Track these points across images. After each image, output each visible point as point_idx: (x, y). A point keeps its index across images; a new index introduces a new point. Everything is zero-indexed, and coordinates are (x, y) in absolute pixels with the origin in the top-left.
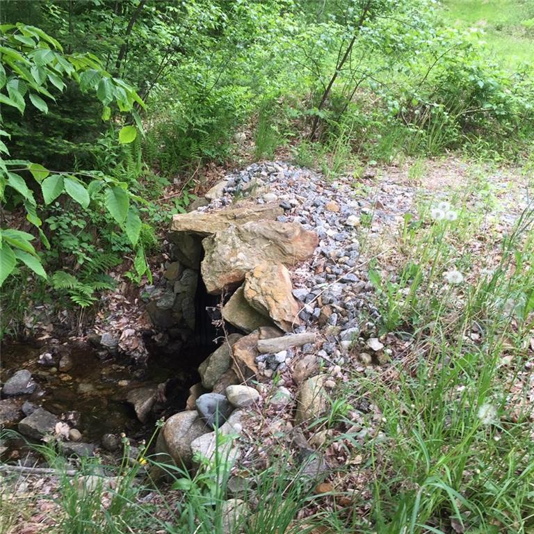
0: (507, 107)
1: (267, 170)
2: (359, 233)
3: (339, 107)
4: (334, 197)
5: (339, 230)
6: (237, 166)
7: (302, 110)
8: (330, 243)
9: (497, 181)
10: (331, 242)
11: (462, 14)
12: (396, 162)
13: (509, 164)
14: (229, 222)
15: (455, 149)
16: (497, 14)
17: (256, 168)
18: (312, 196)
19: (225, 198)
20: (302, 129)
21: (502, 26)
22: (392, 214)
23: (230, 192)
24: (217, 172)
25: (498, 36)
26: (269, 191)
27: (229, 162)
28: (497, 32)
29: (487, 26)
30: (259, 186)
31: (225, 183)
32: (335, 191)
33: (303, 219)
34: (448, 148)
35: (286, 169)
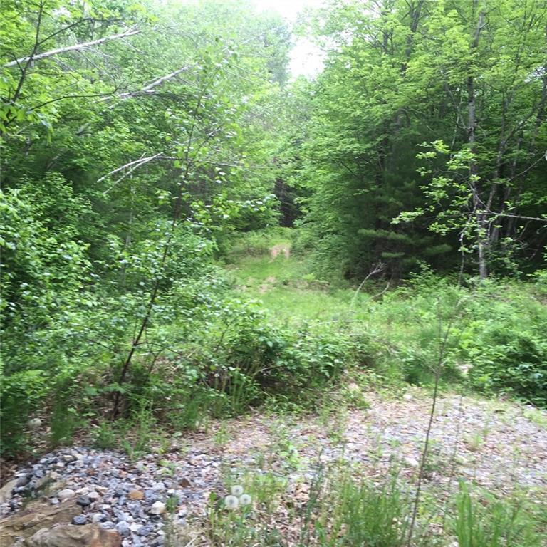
0: (297, 362)
1: (63, 460)
2: (166, 521)
3: (141, 379)
4: (138, 482)
5: (144, 522)
6: (31, 458)
7: (102, 386)
8: (134, 540)
9: (300, 434)
10: (135, 538)
11: (253, 272)
12: (203, 428)
13: (308, 414)
14: (16, 534)
15: (258, 405)
16: (283, 270)
17: (52, 459)
18: (114, 484)
19: (15, 501)
20: (104, 406)
21: (288, 281)
22: (200, 490)
23: (20, 492)
24: (7, 468)
25: (286, 289)
26: (65, 486)
27: (21, 454)
28: (285, 287)
29: (276, 282)
30: (55, 481)
31: (15, 482)
32: (139, 473)
33: (104, 515)
34: (251, 405)
35: (86, 455)
